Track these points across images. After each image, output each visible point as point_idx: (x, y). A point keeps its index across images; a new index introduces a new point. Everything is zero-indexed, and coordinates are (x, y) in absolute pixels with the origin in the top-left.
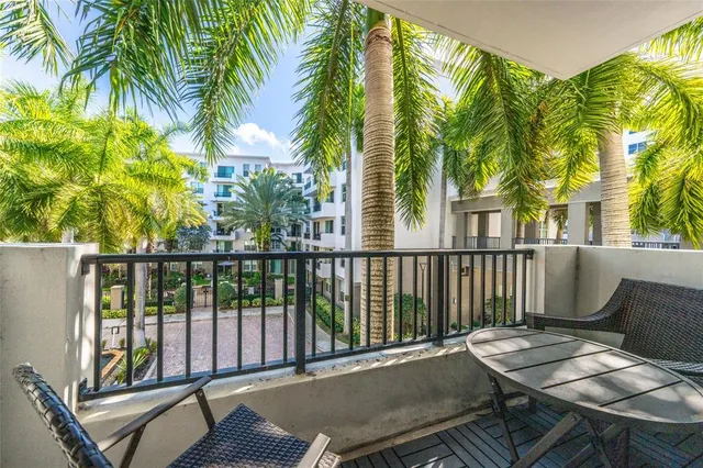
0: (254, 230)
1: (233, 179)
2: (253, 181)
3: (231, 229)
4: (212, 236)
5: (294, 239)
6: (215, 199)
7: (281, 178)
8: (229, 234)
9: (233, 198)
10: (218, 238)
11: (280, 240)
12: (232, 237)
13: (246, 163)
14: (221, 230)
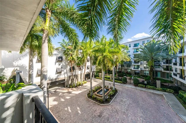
0: (147, 62)
1: (139, 47)
2: (145, 46)
3: (139, 62)
4: (133, 64)
5: (168, 65)
6: (133, 53)
7: (159, 42)
8: (138, 63)
9: (139, 52)
10: (135, 64)
11: (160, 65)
12: (139, 64)
13: (143, 41)
14: (135, 62)
